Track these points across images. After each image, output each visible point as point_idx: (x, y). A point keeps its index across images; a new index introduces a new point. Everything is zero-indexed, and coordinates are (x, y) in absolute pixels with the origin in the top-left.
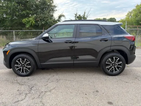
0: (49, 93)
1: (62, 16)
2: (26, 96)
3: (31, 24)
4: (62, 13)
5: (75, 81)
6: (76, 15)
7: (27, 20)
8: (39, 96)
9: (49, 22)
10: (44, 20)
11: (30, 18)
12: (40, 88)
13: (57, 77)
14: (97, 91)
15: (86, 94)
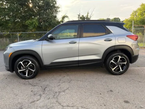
0: (63, 94)
1: (65, 17)
2: (40, 97)
3: (35, 26)
4: (66, 14)
5: (87, 81)
6: (79, 16)
7: (30, 22)
8: (54, 96)
9: (53, 23)
10: (48, 22)
11: (33, 20)
12: (53, 89)
13: (68, 78)
14: (111, 91)
15: (101, 94)
